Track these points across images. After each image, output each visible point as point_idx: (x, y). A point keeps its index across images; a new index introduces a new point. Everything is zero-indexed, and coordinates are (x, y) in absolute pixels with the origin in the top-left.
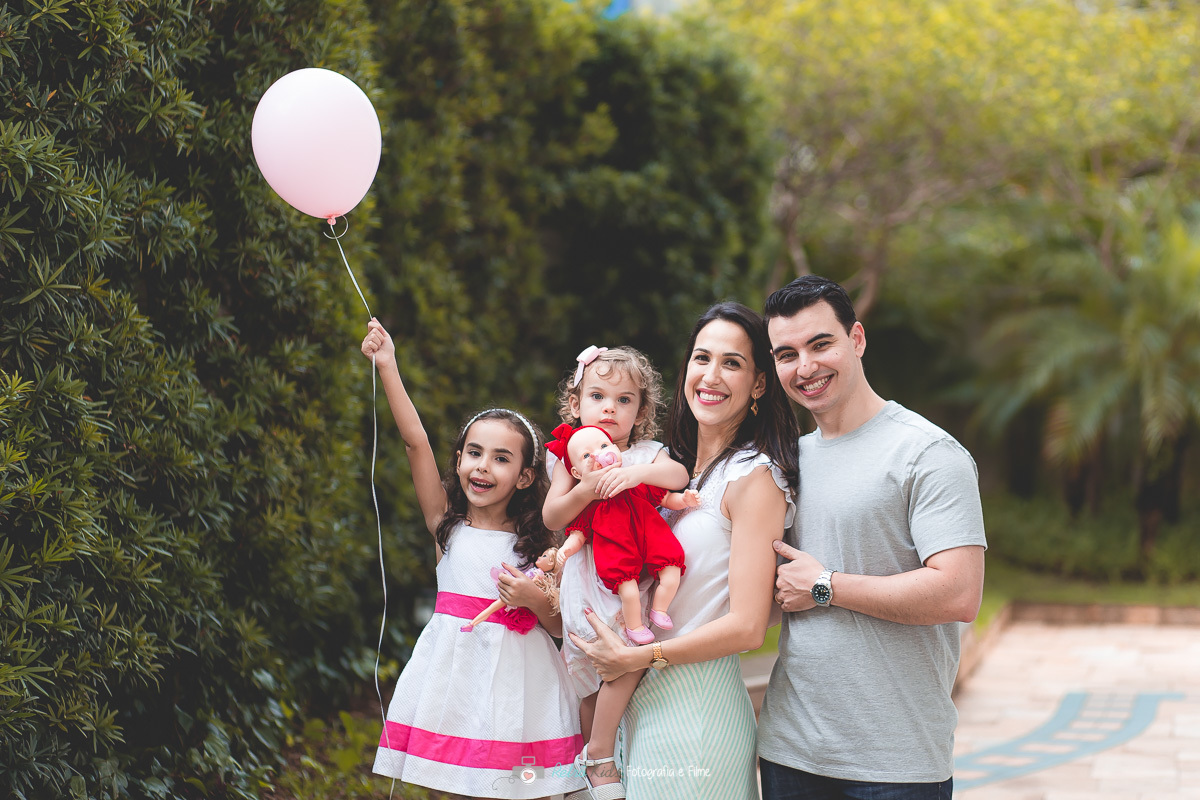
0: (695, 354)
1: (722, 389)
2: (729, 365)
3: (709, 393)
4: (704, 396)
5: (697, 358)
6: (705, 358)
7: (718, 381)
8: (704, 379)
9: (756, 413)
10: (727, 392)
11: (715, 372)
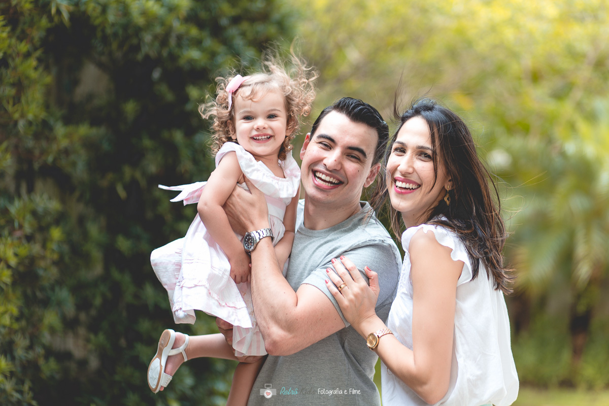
0: (395, 145)
1: (414, 178)
2: (422, 157)
3: (403, 181)
4: (399, 184)
5: (396, 149)
6: (402, 150)
7: (411, 170)
8: (398, 168)
9: (448, 202)
10: (418, 182)
11: (408, 162)
